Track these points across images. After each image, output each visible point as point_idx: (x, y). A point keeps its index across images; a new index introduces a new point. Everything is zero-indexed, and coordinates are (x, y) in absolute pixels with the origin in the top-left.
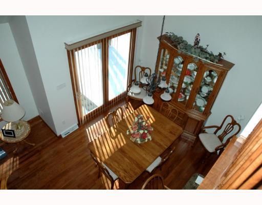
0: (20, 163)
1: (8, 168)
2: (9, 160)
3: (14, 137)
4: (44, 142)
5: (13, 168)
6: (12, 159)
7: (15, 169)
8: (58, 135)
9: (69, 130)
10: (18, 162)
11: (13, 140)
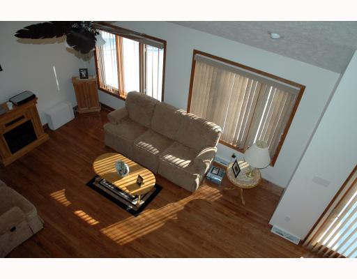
0: (216, 201)
1: (207, 193)
2: (215, 189)
3: (236, 176)
4: (254, 213)
5: (209, 197)
6: (218, 191)
7: (209, 199)
8: (271, 223)
9: (285, 233)
10: (217, 198)
11: (231, 178)
